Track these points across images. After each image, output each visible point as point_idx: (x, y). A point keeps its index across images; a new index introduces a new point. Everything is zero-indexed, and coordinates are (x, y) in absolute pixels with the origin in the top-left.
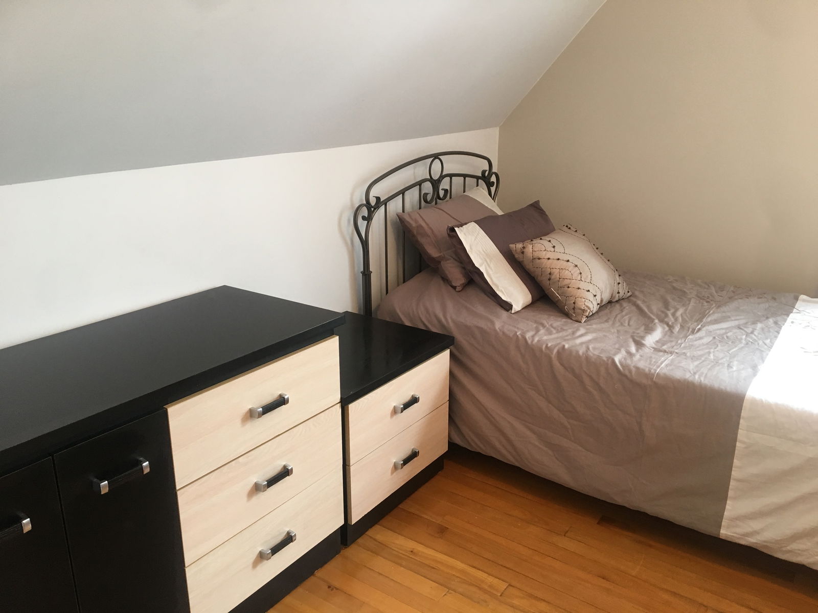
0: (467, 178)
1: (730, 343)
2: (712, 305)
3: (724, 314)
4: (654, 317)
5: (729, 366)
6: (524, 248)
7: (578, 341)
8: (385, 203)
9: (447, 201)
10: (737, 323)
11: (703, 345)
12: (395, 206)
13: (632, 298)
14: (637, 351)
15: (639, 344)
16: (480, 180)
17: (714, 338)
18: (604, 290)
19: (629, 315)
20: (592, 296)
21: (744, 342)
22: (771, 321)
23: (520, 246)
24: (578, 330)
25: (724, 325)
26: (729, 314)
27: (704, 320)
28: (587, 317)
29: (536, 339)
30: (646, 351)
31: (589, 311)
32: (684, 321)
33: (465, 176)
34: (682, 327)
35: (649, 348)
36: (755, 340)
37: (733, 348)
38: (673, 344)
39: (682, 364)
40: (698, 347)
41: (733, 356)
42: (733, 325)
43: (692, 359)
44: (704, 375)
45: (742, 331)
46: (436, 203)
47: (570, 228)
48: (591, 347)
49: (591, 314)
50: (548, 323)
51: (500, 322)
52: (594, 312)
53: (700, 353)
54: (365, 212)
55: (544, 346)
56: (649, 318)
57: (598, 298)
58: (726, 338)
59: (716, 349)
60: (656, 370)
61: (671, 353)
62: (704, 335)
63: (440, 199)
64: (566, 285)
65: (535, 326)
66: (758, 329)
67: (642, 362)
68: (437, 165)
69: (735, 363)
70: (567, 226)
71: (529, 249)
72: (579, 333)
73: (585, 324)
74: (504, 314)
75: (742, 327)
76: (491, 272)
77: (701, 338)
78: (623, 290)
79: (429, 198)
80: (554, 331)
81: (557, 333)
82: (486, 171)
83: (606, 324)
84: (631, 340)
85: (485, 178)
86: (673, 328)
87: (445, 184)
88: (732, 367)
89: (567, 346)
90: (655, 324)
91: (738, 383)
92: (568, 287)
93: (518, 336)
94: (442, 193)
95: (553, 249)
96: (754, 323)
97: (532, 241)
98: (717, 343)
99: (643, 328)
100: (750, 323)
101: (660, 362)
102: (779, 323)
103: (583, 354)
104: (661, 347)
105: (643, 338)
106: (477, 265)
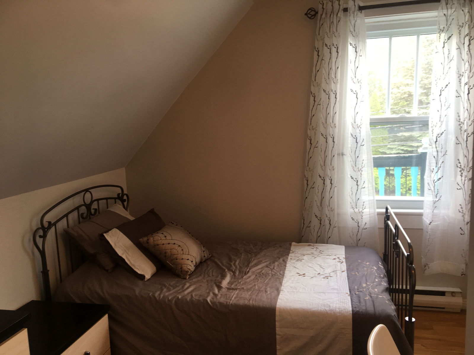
0: (108, 200)
1: (264, 277)
2: (252, 255)
3: (259, 260)
4: (224, 268)
5: (266, 292)
6: (148, 240)
7: (186, 292)
8: (55, 224)
9: (97, 216)
10: (265, 264)
11: (252, 280)
12: (62, 225)
13: (212, 258)
14: (219, 291)
15: (219, 288)
16: (117, 200)
17: (256, 275)
18: (196, 257)
19: (212, 269)
20: (190, 262)
21: (270, 275)
22: (281, 260)
23: (145, 239)
24: (185, 284)
25: (260, 266)
26: (261, 259)
27: (250, 265)
28: (189, 275)
29: (162, 296)
30: (224, 290)
31: (190, 271)
32: (240, 267)
33: (107, 199)
34: (240, 272)
35: (225, 289)
36: (275, 273)
37: (266, 280)
38: (237, 283)
39: (243, 296)
40: (249, 282)
41: (267, 285)
42: (264, 265)
43: (247, 291)
44: (254, 300)
45: (269, 268)
46: (90, 218)
47: (173, 224)
48: (193, 295)
49: (191, 272)
50: (167, 284)
51: (138, 289)
52: (193, 271)
53: (250, 286)
54: (41, 232)
55: (167, 300)
56: (222, 269)
57: (194, 262)
58: (261, 274)
59: (258, 282)
60: (230, 302)
61: (236, 289)
62: (251, 274)
63: (92, 215)
64: (175, 258)
65: (160, 287)
66: (276, 265)
67: (222, 298)
68: (88, 195)
69: (268, 289)
70: (171, 223)
71: (151, 240)
72: (186, 287)
73: (188, 280)
74: (140, 283)
75: (269, 266)
76: (130, 258)
77: (250, 277)
78: (207, 255)
79: (85, 215)
80: (172, 288)
81: (173, 289)
82: (120, 193)
83: (200, 277)
84: (214, 285)
85: (120, 198)
86: (236, 273)
87: (95, 206)
88: (267, 292)
89: (180, 297)
90: (226, 273)
91: (271, 301)
92: (177, 259)
93: (150, 296)
94: (93, 211)
95: (165, 238)
96: (274, 263)
97: (152, 235)
98: (258, 278)
99: (220, 276)
100: (272, 263)
101: (231, 296)
102: (285, 260)
103: (190, 300)
104: (231, 286)
105: (221, 283)
106: (120, 254)
